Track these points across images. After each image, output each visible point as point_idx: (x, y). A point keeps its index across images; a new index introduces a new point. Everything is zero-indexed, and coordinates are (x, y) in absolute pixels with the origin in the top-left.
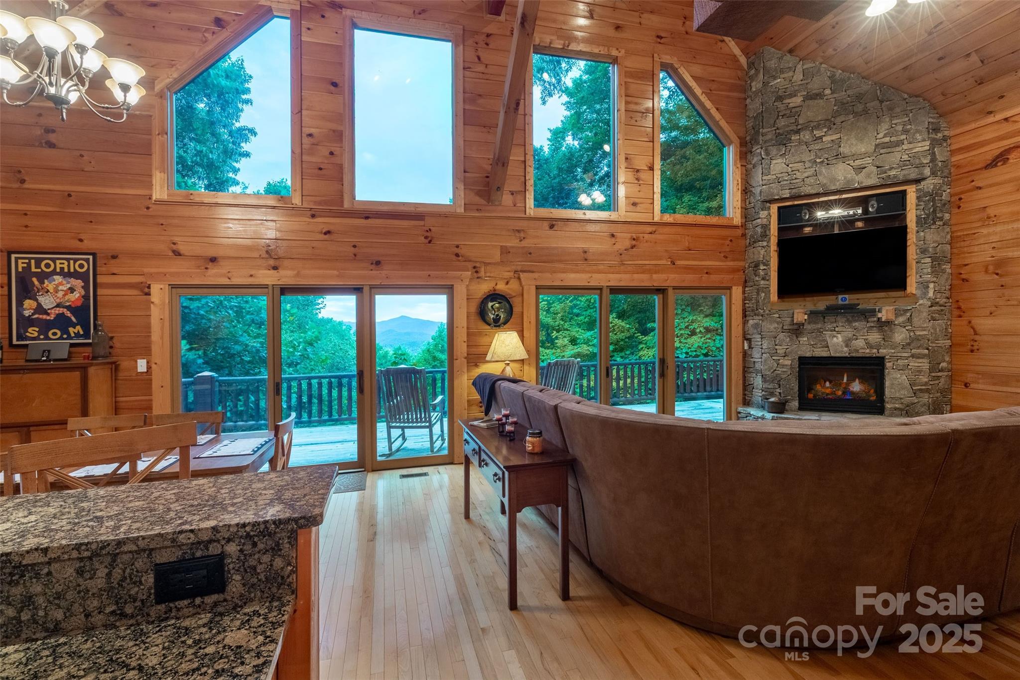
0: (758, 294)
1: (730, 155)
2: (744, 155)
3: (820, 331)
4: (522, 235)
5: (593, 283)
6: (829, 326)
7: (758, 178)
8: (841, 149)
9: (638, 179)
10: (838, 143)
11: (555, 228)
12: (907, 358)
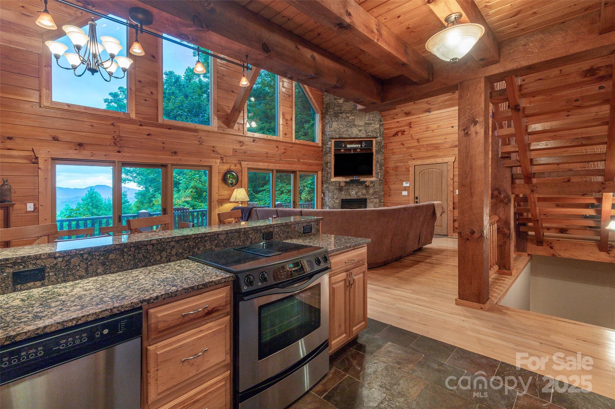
0: (327, 175)
1: (318, 117)
2: (323, 118)
3: (348, 189)
4: (242, 144)
5: (270, 168)
6: (351, 188)
7: (328, 129)
8: (355, 123)
9: (287, 124)
10: (354, 120)
11: (255, 142)
12: (373, 199)
